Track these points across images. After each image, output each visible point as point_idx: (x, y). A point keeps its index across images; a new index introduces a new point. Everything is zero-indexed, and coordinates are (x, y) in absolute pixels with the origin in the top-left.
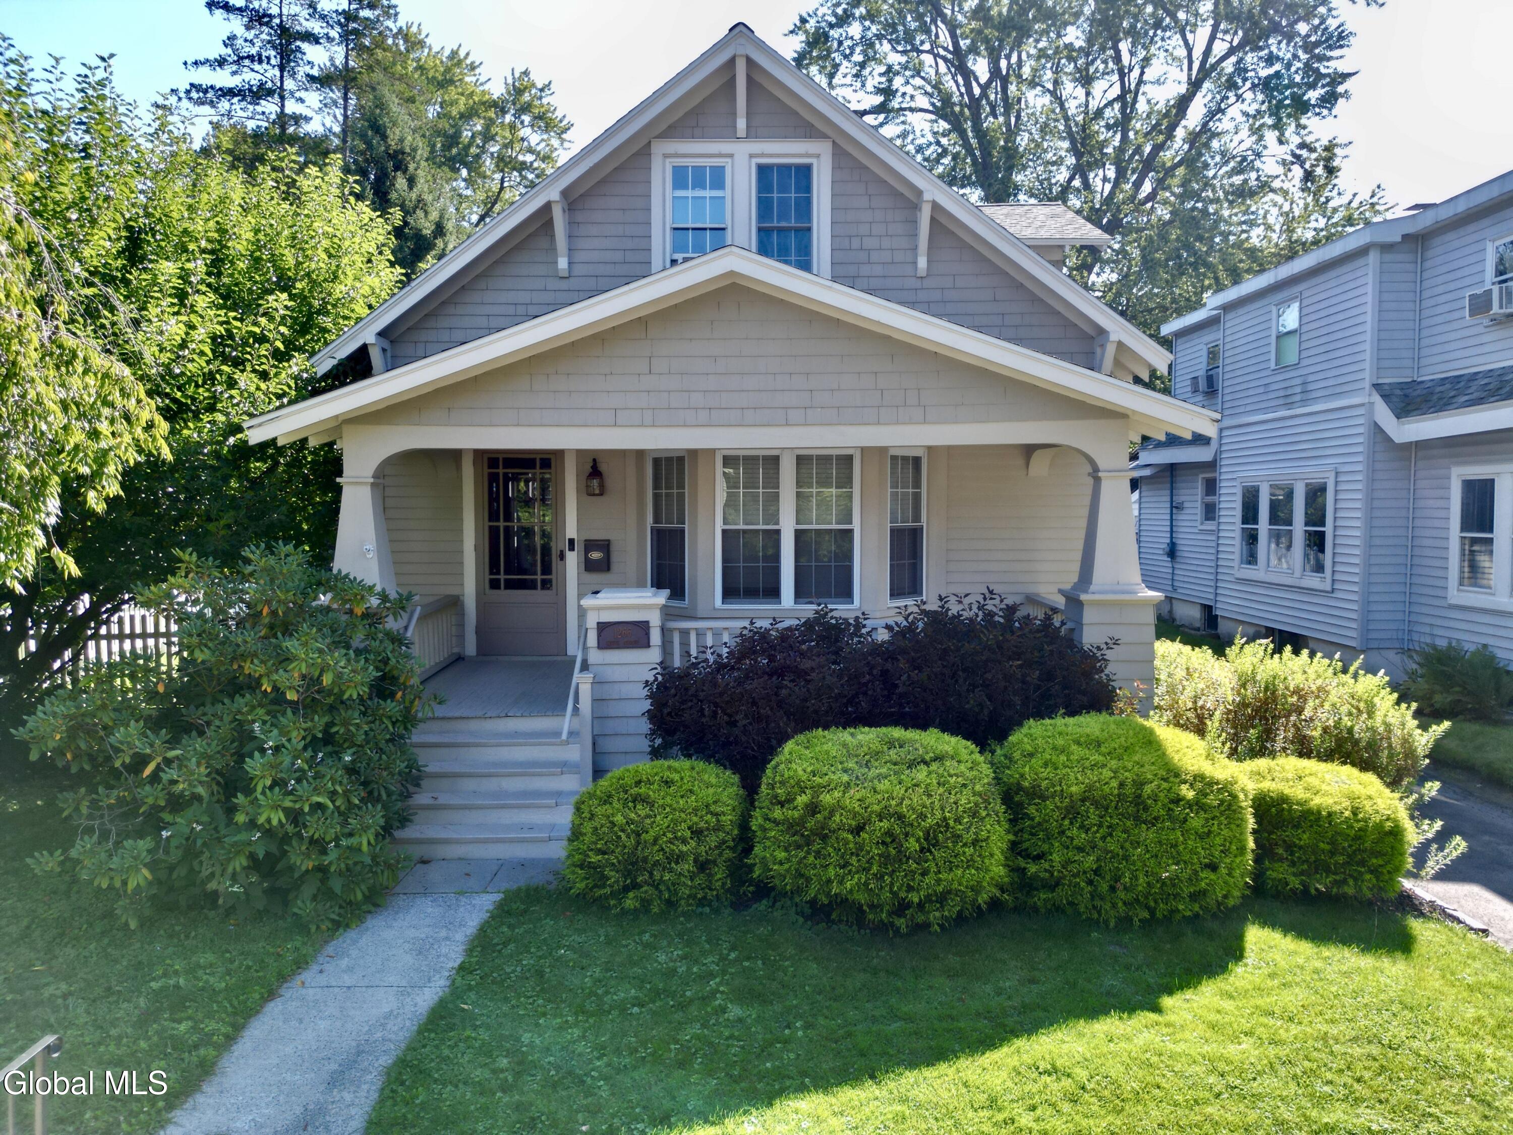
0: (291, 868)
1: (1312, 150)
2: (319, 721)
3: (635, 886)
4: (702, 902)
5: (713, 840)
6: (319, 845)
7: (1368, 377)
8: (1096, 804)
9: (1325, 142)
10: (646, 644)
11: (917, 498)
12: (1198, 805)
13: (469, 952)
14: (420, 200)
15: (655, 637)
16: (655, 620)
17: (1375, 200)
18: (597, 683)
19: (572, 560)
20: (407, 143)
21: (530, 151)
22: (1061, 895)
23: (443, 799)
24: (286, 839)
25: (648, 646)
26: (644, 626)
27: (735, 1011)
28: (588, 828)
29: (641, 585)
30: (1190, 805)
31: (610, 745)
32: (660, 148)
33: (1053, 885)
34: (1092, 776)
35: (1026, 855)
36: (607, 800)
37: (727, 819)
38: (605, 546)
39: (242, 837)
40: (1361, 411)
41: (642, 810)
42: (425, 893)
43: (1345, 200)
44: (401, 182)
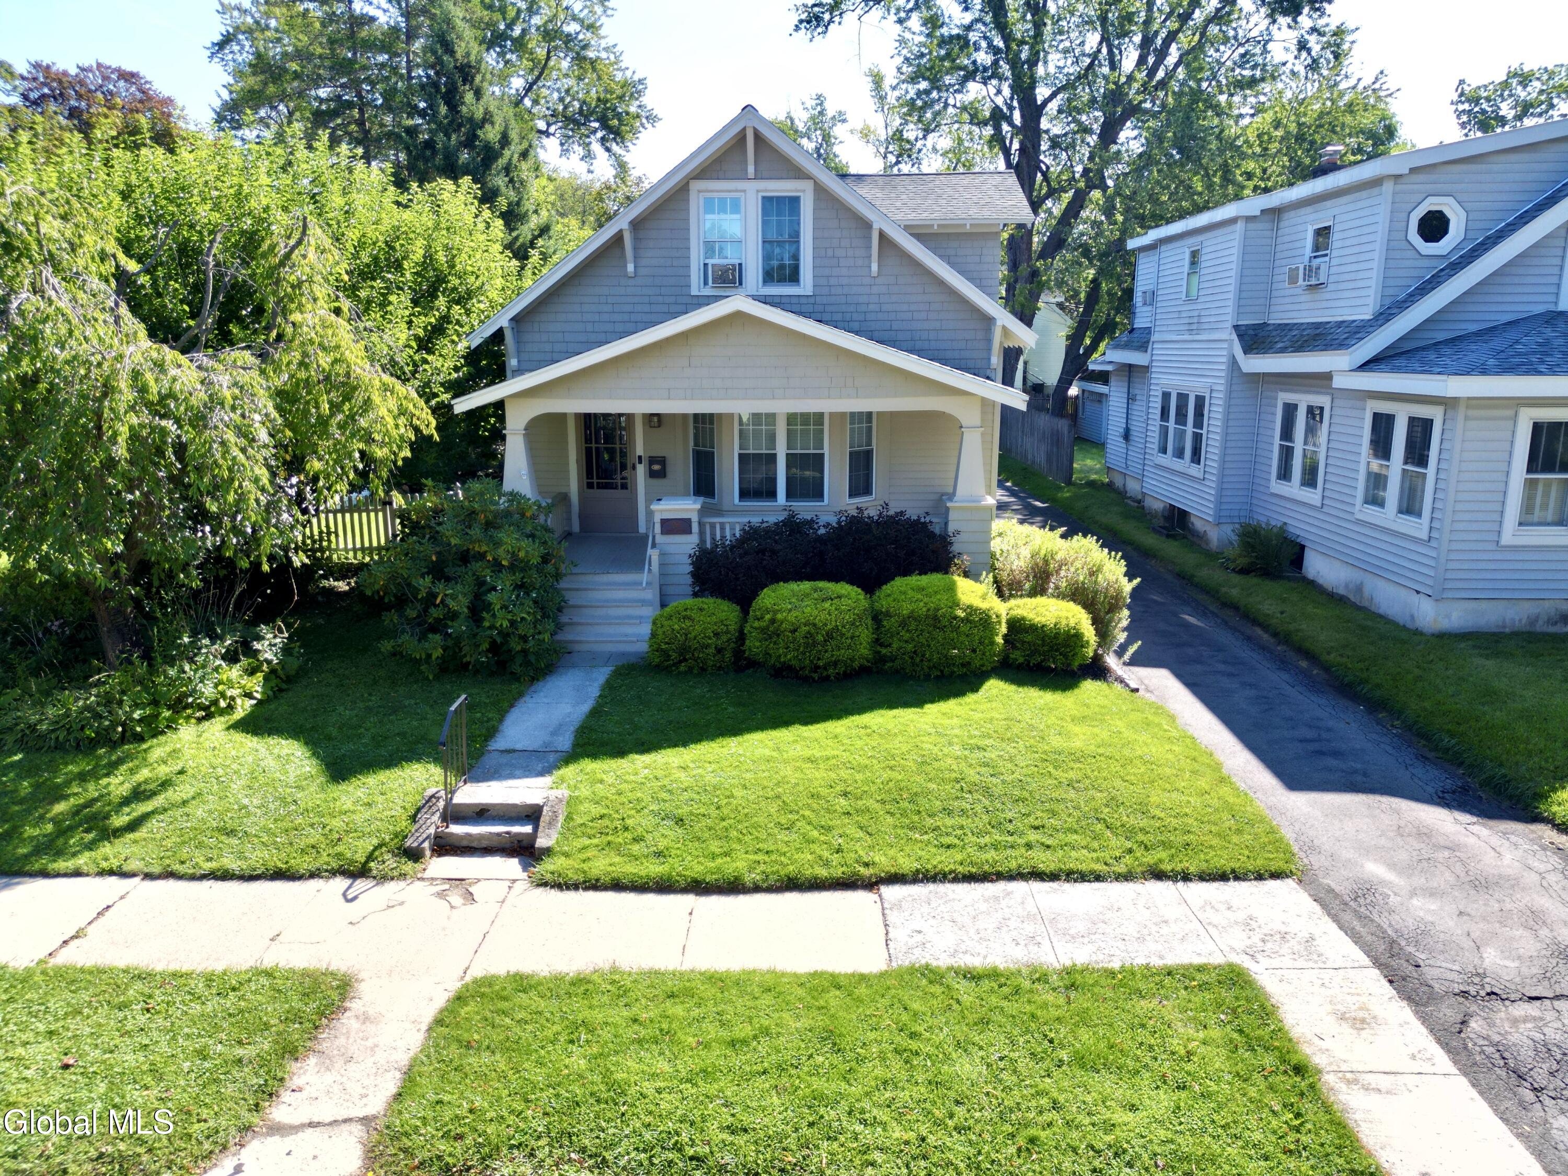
0: (510, 651)
1: (1321, 34)
2: (518, 575)
3: (685, 660)
4: (720, 668)
5: (724, 638)
6: (524, 639)
7: (1229, 319)
8: (915, 619)
9: (1333, 27)
10: (689, 531)
11: (869, 429)
12: (966, 620)
13: (603, 690)
14: (487, 112)
15: (695, 527)
16: (695, 518)
17: (1377, 86)
18: (662, 555)
19: (641, 470)
20: (472, 58)
21: (575, 18)
22: (897, 663)
23: (575, 620)
24: (508, 635)
25: (690, 532)
26: (689, 521)
27: (731, 709)
28: (660, 632)
29: (686, 494)
30: (962, 620)
31: (670, 590)
32: (695, 186)
33: (893, 659)
34: (914, 606)
35: (881, 645)
36: (670, 618)
37: (732, 628)
38: (662, 461)
39: (488, 632)
40: (1225, 345)
41: (688, 623)
42: (574, 666)
43: (1352, 82)
44: (469, 97)
